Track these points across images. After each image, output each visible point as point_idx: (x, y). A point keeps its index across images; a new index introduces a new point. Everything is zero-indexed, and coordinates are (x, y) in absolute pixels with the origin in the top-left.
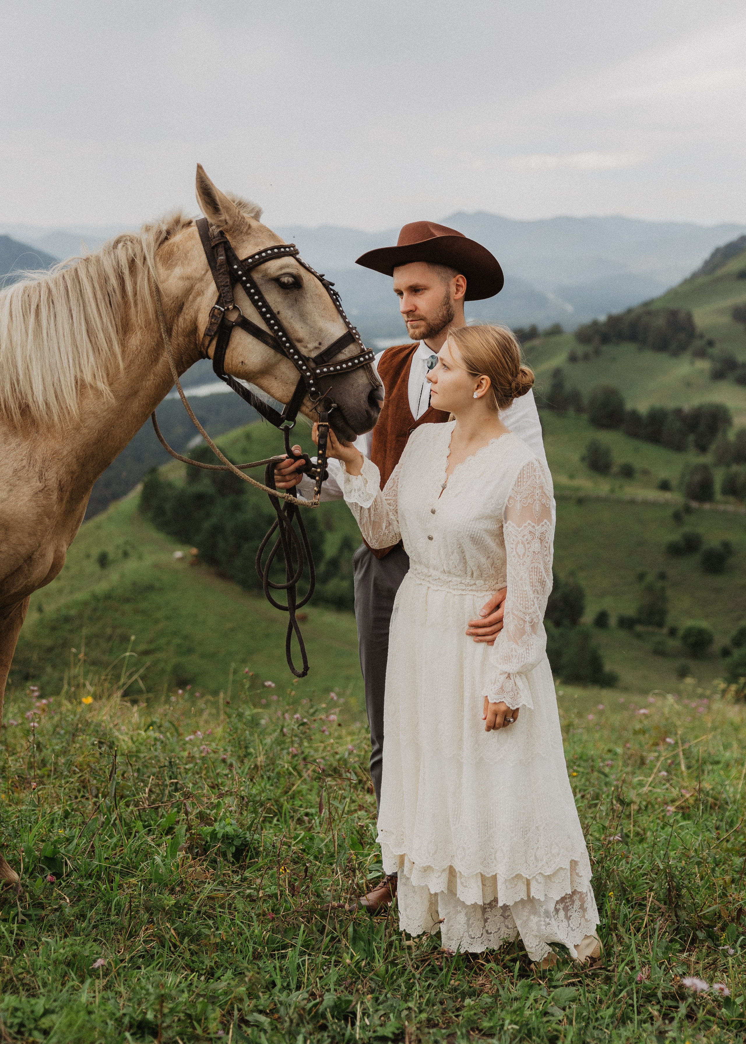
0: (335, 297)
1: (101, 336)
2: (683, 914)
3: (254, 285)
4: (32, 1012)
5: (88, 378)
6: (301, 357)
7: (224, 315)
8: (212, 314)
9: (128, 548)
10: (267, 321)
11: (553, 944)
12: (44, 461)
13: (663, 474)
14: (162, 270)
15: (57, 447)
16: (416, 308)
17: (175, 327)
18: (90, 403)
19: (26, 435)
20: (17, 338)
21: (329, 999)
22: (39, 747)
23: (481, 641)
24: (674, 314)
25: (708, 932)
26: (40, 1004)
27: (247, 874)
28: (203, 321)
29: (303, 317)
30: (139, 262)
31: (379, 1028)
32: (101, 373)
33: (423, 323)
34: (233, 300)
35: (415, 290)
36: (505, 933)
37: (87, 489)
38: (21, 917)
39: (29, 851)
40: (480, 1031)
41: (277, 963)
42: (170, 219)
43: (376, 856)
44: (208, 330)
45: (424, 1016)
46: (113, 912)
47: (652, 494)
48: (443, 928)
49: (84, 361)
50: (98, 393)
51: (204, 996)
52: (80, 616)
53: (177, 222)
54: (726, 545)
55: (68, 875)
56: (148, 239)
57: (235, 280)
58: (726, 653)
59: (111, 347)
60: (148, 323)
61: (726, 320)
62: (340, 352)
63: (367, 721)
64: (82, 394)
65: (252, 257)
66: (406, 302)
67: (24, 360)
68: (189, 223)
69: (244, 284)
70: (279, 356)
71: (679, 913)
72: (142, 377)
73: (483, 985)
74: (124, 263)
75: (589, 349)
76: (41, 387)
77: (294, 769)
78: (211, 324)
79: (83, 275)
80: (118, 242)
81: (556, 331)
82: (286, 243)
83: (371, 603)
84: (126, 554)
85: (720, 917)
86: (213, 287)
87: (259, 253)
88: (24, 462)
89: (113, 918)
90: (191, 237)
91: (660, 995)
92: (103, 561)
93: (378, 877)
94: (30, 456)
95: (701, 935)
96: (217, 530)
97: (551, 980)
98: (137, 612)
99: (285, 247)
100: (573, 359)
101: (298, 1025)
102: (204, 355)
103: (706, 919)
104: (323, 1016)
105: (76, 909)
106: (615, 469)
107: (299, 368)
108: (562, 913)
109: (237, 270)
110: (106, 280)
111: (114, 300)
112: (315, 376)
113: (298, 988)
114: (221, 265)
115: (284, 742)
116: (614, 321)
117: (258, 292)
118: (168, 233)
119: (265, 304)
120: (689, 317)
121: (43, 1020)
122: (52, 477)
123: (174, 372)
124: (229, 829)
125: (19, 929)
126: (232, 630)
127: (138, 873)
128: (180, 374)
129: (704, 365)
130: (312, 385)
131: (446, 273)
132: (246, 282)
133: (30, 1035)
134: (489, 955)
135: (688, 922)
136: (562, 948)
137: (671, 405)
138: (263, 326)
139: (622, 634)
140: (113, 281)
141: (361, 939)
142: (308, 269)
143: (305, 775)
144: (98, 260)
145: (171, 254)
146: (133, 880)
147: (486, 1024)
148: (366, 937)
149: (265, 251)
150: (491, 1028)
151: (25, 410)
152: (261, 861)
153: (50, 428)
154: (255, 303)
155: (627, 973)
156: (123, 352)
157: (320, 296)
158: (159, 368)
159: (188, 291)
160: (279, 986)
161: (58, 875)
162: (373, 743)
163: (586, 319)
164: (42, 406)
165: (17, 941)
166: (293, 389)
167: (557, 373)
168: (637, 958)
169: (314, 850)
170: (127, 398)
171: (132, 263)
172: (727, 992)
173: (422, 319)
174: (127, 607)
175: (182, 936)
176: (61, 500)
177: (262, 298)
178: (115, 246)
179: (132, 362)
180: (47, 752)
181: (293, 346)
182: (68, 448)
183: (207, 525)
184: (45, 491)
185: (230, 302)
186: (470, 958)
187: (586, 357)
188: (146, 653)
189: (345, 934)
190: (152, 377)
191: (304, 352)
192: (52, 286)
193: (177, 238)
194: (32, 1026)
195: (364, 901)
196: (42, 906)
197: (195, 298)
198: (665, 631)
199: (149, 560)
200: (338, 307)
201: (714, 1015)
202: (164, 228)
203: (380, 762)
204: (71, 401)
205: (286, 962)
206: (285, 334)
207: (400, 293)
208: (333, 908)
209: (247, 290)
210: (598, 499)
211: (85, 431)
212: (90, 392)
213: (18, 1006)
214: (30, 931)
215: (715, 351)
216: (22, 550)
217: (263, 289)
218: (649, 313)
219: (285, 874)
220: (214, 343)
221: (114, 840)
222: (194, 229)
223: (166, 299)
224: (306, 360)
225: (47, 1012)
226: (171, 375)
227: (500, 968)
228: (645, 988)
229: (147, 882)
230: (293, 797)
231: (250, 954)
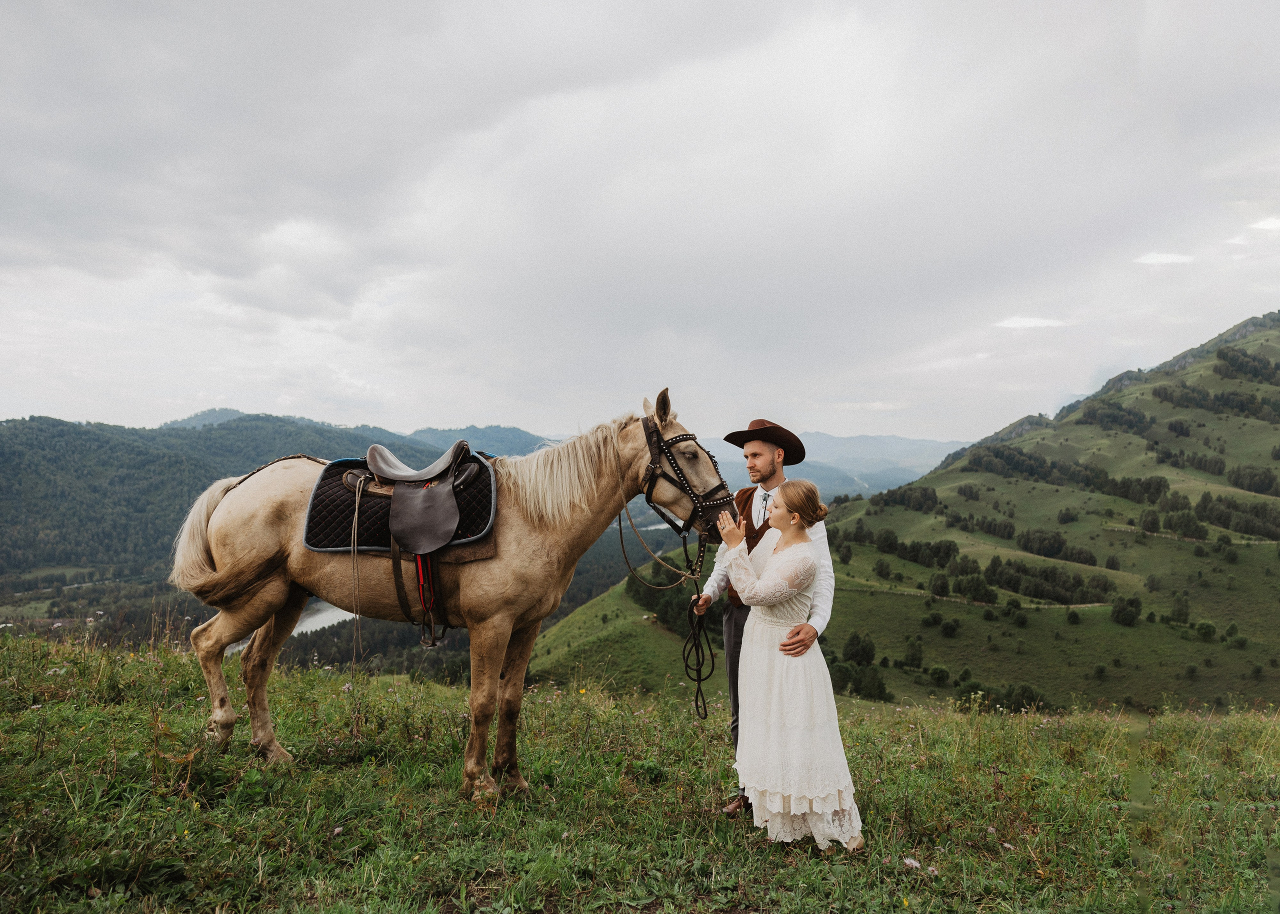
0: (715, 464)
1: (586, 479)
2: (913, 826)
3: (672, 455)
4: (521, 860)
5: (577, 501)
6: (696, 495)
7: (654, 470)
8: (647, 470)
9: (619, 612)
10: (677, 475)
11: (831, 841)
12: (550, 546)
13: (920, 579)
14: (622, 445)
15: (558, 539)
16: (755, 466)
17: (626, 476)
18: (577, 515)
19: (541, 533)
20: (540, 478)
21: (697, 864)
22: (553, 716)
23: (788, 654)
24: (925, 490)
25: (929, 838)
26: (526, 855)
27: (659, 790)
28: (642, 473)
29: (697, 474)
30: (609, 438)
31: (724, 882)
32: (584, 499)
33: (759, 474)
34: (659, 462)
35: (755, 455)
36: (805, 831)
37: (573, 564)
38: (526, 808)
39: (536, 771)
40: (785, 887)
41: (670, 842)
42: (627, 417)
43: (735, 783)
44: (644, 477)
45: (752, 876)
46: (580, 808)
47: (913, 591)
48: (768, 824)
49: (575, 492)
50: (582, 510)
51: (625, 858)
52: (591, 650)
53: (631, 418)
54: (956, 621)
55: (557, 786)
56: (615, 427)
57: (661, 451)
58: (956, 684)
59: (590, 486)
60: (612, 473)
61: (954, 494)
62: (716, 494)
63: (729, 701)
64: (573, 510)
65: (672, 439)
66: (750, 463)
67: (543, 491)
68: (638, 420)
69: (666, 454)
70: (683, 494)
71: (911, 825)
72: (606, 502)
73: (791, 862)
74: (601, 439)
75: (877, 508)
76: (551, 506)
77: (694, 734)
78: (646, 474)
79: (578, 445)
80: (598, 428)
81: (859, 498)
82: (691, 433)
83: (732, 633)
84: (617, 616)
85: (936, 829)
86: (649, 455)
87: (676, 438)
88: (539, 547)
89: (579, 812)
90: (638, 427)
91: (896, 872)
92: (605, 619)
93: (736, 796)
94: (543, 543)
95: (925, 839)
96: (668, 604)
97: (832, 861)
98: (621, 648)
99: (690, 435)
100: (868, 513)
101: (676, 877)
102: (641, 492)
103: (928, 830)
104: (693, 874)
105: (558, 806)
106: (892, 576)
107: (694, 501)
108: (837, 823)
109: (663, 446)
110: (590, 448)
111: (594, 460)
112: (702, 506)
113: (681, 857)
114: (654, 443)
115: (691, 718)
116: (891, 493)
117: (674, 459)
118: (626, 424)
119: (677, 466)
120: (934, 491)
121: (527, 865)
122: (554, 555)
123: (624, 500)
124: (651, 764)
125: (524, 814)
126: (675, 661)
127: (596, 786)
128: (627, 502)
129: (941, 518)
130: (700, 512)
131: (773, 447)
132: (668, 453)
133: (519, 874)
134: (796, 844)
135: (916, 831)
136: (838, 842)
137: (924, 541)
138: (675, 477)
139: (896, 671)
140: (594, 449)
141: (721, 830)
142: (701, 448)
143: (701, 737)
144: (587, 438)
145: (627, 435)
146: (593, 791)
147: (788, 883)
148: (724, 830)
149: (679, 436)
150: (791, 885)
151: (541, 518)
152: (669, 784)
153: (554, 528)
154: (671, 464)
155: (877, 859)
156: (597, 488)
157: (707, 463)
158: (617, 497)
159: (635, 456)
160: (670, 855)
161: (551, 786)
162: (733, 715)
163: (876, 492)
164: (551, 517)
165: (522, 821)
166: (689, 513)
167: (859, 521)
168: (883, 850)
169: (701, 779)
170: (598, 513)
171: (605, 439)
172: (936, 873)
173: (759, 471)
174: (617, 646)
175: (617, 823)
176: (558, 568)
177: (675, 462)
178: (597, 431)
179: (602, 493)
180: (556, 719)
181: (691, 489)
182: (564, 540)
183: (662, 601)
184: (550, 563)
185: (658, 463)
186: (783, 845)
187: (876, 513)
188: (626, 672)
189: (711, 827)
190: (612, 502)
191: (697, 492)
192: (561, 451)
193: (630, 428)
194: (521, 869)
195: (725, 810)
196: (539, 802)
197: (638, 460)
198: (921, 670)
199: (630, 619)
200: (716, 470)
201: (927, 886)
202: (624, 422)
203: (737, 726)
204: (567, 514)
205: (675, 843)
206: (687, 483)
207: (746, 457)
208: (705, 811)
209: (668, 457)
210: (882, 592)
211: (573, 530)
212: (578, 510)
213: (514, 856)
214: (531, 815)
215: (949, 511)
216: (536, 596)
217: (676, 457)
218: (910, 489)
219: (680, 790)
220: (647, 485)
221: (586, 768)
222: (640, 423)
223: (622, 460)
224: (697, 496)
225: (530, 861)
226: (622, 502)
227: (802, 852)
228: (887, 867)
229: (600, 792)
230: (693, 750)
231: (655, 836)
